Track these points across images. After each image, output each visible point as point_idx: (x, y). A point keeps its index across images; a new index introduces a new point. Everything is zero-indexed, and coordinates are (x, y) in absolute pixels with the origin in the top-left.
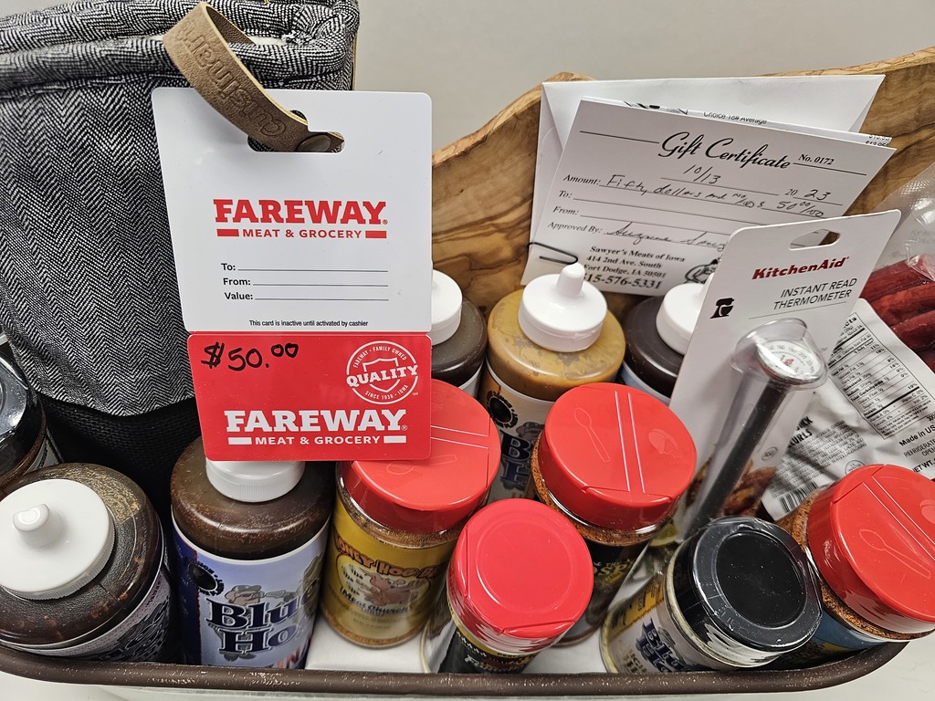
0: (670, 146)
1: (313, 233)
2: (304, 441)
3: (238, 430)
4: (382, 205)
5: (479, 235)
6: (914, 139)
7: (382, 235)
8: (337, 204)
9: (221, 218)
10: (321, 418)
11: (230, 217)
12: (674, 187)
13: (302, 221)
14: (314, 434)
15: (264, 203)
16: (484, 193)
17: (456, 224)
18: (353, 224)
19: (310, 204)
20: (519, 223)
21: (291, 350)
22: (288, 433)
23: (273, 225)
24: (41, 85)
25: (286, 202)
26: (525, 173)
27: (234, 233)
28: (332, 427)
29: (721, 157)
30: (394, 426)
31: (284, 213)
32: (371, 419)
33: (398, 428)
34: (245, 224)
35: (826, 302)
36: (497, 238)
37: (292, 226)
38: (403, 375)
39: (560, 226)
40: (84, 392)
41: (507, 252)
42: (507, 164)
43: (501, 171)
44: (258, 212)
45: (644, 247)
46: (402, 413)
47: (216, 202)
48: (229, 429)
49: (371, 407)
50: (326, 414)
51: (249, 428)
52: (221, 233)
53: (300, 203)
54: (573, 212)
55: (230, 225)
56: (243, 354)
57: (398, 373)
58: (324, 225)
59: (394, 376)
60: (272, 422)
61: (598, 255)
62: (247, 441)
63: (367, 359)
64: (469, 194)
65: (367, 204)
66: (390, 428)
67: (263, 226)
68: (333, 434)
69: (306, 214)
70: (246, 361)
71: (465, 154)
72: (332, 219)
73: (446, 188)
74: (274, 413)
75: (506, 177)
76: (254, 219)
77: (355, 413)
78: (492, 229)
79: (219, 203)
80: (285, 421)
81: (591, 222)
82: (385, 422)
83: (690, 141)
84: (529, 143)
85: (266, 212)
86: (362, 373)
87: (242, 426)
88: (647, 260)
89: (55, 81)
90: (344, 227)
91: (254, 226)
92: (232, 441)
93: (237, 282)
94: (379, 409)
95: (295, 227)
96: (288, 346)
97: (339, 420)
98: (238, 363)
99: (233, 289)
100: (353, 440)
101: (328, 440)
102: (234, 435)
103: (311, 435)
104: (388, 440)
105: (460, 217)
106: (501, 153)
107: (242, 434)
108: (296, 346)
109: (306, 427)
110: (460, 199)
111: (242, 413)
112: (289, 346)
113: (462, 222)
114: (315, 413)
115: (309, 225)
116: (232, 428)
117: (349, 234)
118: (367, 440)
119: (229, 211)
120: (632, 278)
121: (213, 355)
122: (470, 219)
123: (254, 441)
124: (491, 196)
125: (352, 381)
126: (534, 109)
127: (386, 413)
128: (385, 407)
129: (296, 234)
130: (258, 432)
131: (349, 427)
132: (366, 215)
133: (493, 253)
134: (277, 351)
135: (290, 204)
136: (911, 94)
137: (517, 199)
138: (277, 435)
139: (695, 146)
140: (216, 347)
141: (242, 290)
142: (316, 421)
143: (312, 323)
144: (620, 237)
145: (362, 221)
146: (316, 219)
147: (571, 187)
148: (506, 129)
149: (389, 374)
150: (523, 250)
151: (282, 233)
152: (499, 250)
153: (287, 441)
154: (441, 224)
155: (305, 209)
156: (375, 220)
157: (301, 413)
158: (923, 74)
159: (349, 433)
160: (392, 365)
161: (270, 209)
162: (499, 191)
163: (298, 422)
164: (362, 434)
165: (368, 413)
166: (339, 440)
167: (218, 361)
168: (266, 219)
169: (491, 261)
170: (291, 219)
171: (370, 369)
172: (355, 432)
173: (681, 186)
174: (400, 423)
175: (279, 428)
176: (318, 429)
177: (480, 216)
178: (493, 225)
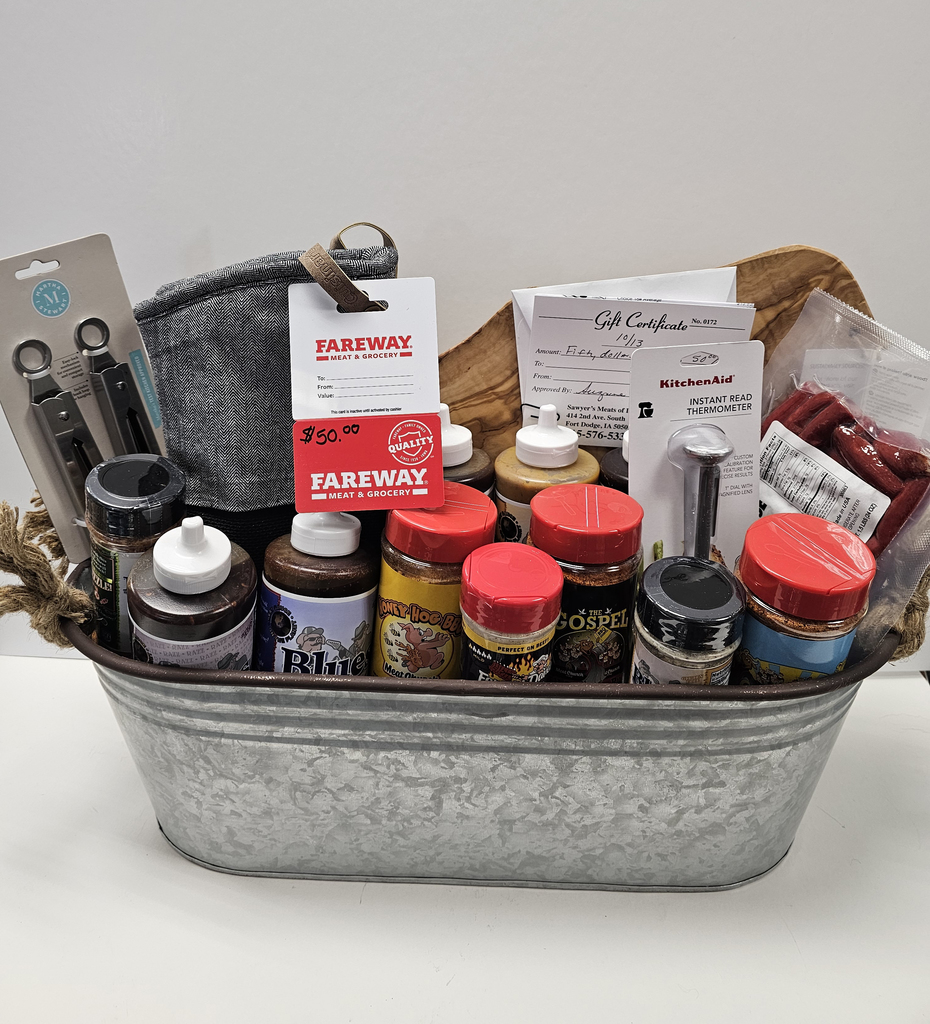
0: (601, 321)
1: (370, 356)
2: (361, 495)
3: (318, 488)
4: (409, 337)
5: (485, 402)
6: (781, 307)
7: (410, 354)
8: (384, 338)
9: (319, 351)
10: (372, 477)
11: (324, 349)
12: (614, 351)
13: (364, 349)
14: (367, 489)
15: (343, 341)
16: (484, 369)
17: (467, 394)
18: (393, 350)
19: (369, 339)
20: (512, 391)
21: (355, 429)
22: (351, 489)
23: (349, 352)
24: (233, 286)
25: (356, 339)
26: (510, 353)
27: (326, 358)
28: (379, 483)
29: (638, 326)
30: (419, 482)
31: (354, 346)
32: (404, 477)
33: (422, 483)
34: (333, 353)
35: (730, 413)
36: (498, 404)
37: (358, 353)
38: (424, 443)
39: (541, 389)
40: (213, 495)
41: (507, 416)
42: (498, 347)
43: (494, 352)
44: (340, 346)
45: (607, 402)
46: (424, 471)
47: (317, 341)
48: (313, 488)
49: (405, 467)
50: (375, 473)
51: (325, 487)
52: (319, 359)
53: (363, 339)
54: (547, 377)
55: (324, 354)
56: (326, 433)
57: (421, 442)
58: (377, 351)
59: (418, 444)
60: (340, 481)
61: (574, 412)
62: (323, 496)
63: (400, 434)
64: (474, 370)
65: (401, 338)
66: (417, 483)
67: (342, 354)
68: (380, 489)
69: (367, 345)
70: (327, 438)
71: (469, 341)
72: (381, 347)
73: (458, 367)
74: (342, 474)
75: (497, 357)
76: (338, 350)
77: (394, 472)
78: (494, 396)
79: (319, 342)
80: (349, 480)
81: (563, 385)
82: (413, 478)
83: (613, 316)
84: (510, 331)
85: (344, 345)
86: (398, 443)
87: (321, 485)
88: (613, 414)
89: (241, 284)
90: (388, 351)
91: (338, 354)
92: (315, 497)
93: (325, 387)
94: (409, 468)
95: (360, 353)
96: (352, 426)
97: (384, 478)
98: (322, 439)
99: (323, 392)
100: (392, 493)
101: (377, 494)
102: (316, 492)
103: (365, 490)
104: (416, 492)
105: (471, 388)
106: (492, 339)
107: (321, 491)
108: (358, 426)
109: (362, 485)
110: (468, 375)
111: (322, 475)
112: (354, 426)
113: (472, 393)
114: (368, 473)
115: (368, 351)
116: (315, 487)
117: (391, 355)
118: (402, 492)
119: (324, 346)
120: (606, 432)
121: (308, 434)
122: (477, 389)
123: (328, 496)
124: (489, 371)
125: (392, 449)
126: (509, 308)
127: (414, 471)
128: (413, 467)
129: (361, 357)
130: (332, 489)
131: (390, 483)
132: (400, 344)
133: (497, 417)
134: (347, 430)
135: (358, 340)
136: (762, 277)
137: (508, 373)
138: (343, 491)
139: (617, 320)
140: (310, 429)
141: (328, 392)
142: (368, 479)
143: (368, 410)
144: (586, 396)
145: (398, 347)
146: (372, 348)
147: (541, 357)
148: (493, 323)
149: (415, 443)
150: (519, 412)
151: (353, 357)
152: (501, 414)
153: (349, 495)
154: (457, 395)
155: (366, 342)
156: (405, 346)
157: (359, 473)
158: (763, 264)
159: (390, 488)
160: (417, 436)
161: (347, 344)
162: (495, 367)
163: (357, 481)
164: (398, 488)
165: (402, 472)
166: (383, 494)
167: (310, 439)
168: (344, 350)
169: (496, 423)
170: (358, 349)
171: (403, 440)
172: (394, 487)
173: (618, 350)
174: (423, 479)
175: (345, 486)
176: (370, 485)
177: (484, 387)
178: (494, 393)
